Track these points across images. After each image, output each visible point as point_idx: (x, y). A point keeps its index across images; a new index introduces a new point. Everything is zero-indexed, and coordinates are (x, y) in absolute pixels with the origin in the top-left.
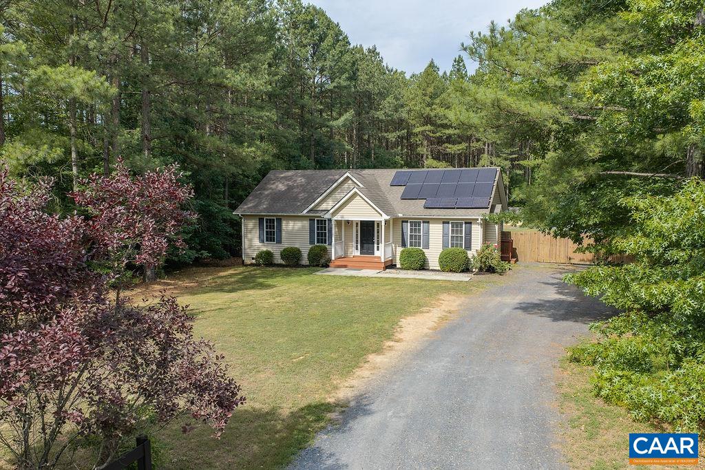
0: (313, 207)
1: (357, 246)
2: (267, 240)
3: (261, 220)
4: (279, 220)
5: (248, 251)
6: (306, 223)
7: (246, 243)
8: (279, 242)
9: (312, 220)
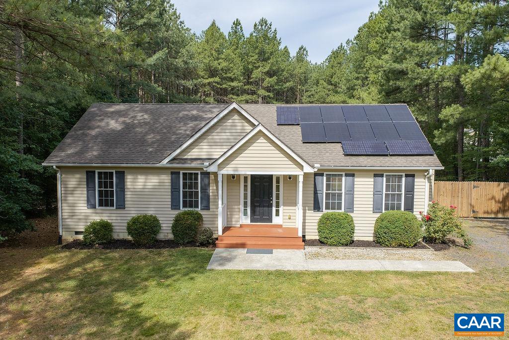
0: (179, 155)
1: (245, 210)
2: (101, 205)
3: (90, 174)
4: (121, 175)
5: (70, 222)
6: (166, 179)
7: (64, 210)
8: (121, 206)
9: (175, 174)
